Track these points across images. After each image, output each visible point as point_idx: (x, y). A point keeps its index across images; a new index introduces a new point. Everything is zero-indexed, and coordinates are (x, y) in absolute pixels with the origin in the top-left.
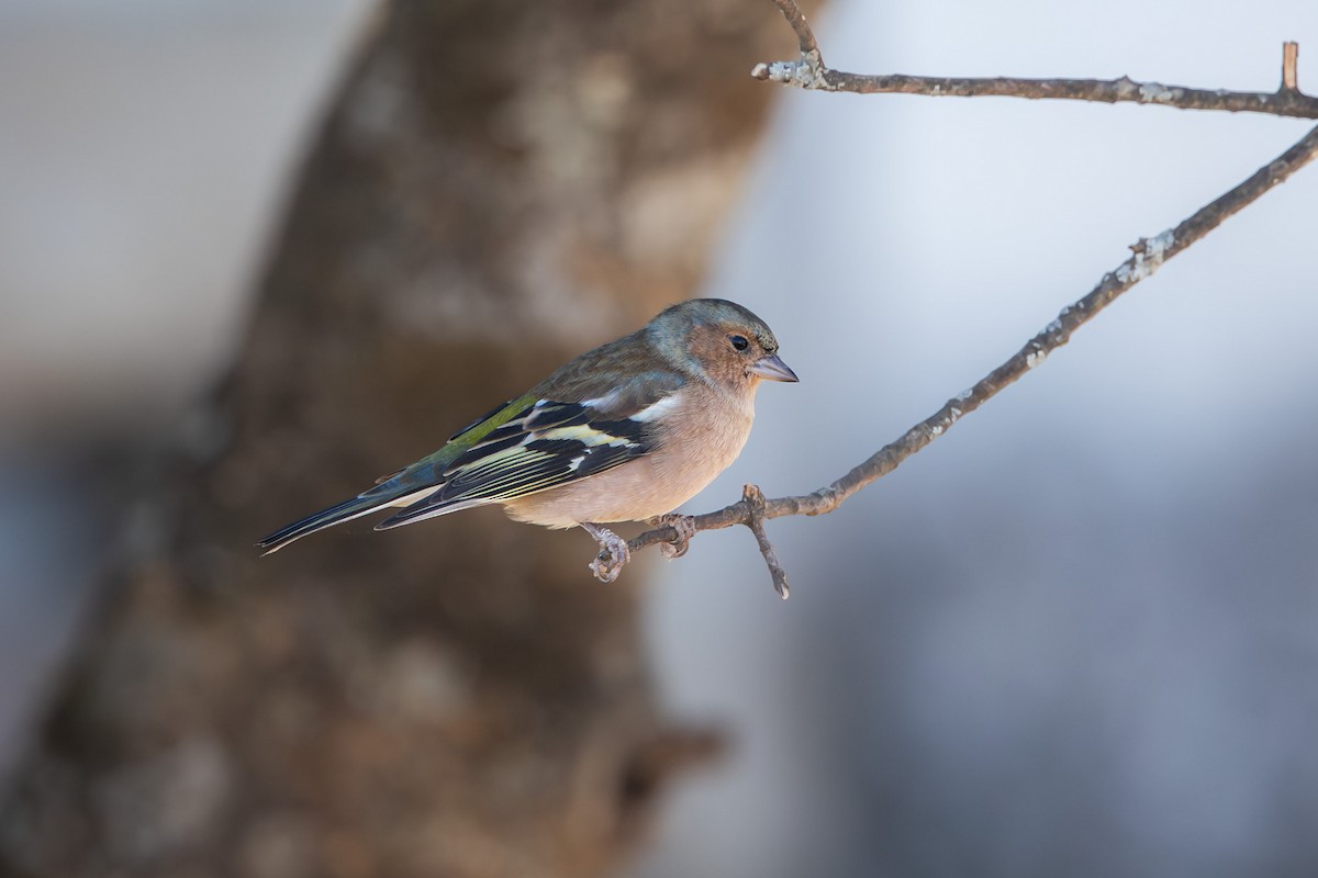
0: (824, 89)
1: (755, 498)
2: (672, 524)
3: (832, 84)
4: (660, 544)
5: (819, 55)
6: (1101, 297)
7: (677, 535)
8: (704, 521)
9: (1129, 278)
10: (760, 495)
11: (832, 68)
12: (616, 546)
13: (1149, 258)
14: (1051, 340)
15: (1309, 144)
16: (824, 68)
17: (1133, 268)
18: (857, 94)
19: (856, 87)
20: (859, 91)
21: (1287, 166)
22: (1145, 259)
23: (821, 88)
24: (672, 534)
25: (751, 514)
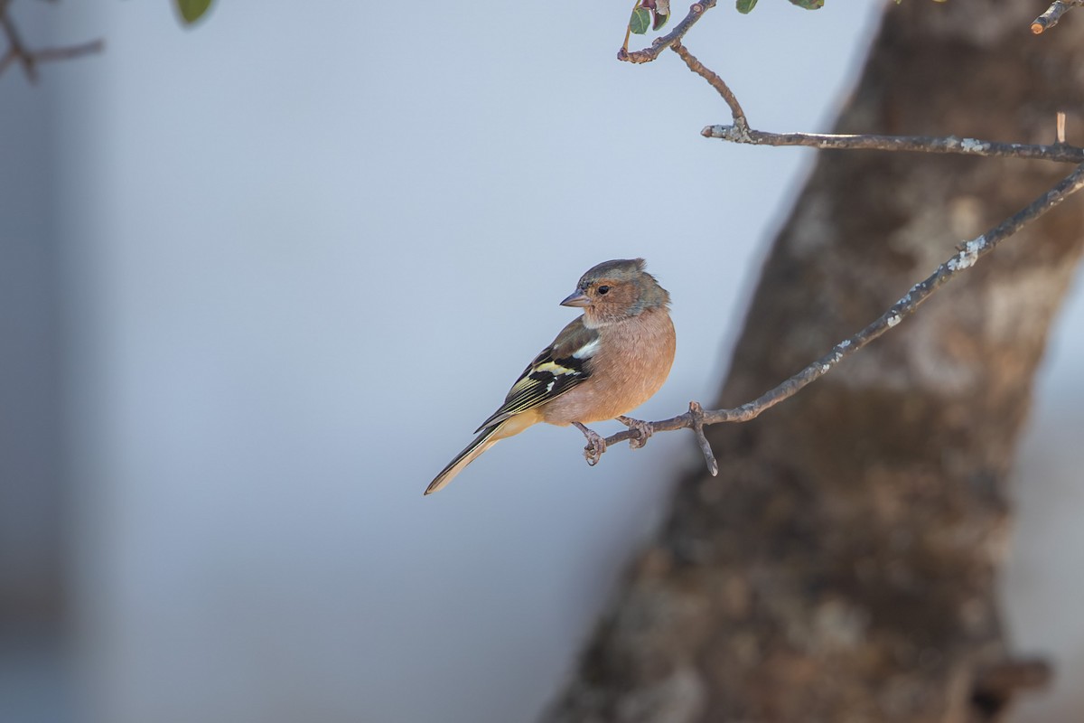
0: (749, 142)
1: (697, 410)
2: (637, 427)
3: (754, 140)
4: (629, 440)
5: (745, 119)
6: (937, 280)
7: (640, 434)
8: (659, 426)
9: (956, 268)
10: (700, 408)
11: (755, 129)
12: (597, 441)
13: (969, 254)
14: (904, 308)
15: (1074, 179)
16: (749, 129)
17: (958, 261)
18: (771, 147)
19: (770, 142)
20: (772, 144)
21: (1058, 193)
22: (966, 255)
23: (746, 142)
24: (637, 432)
25: (694, 421)
